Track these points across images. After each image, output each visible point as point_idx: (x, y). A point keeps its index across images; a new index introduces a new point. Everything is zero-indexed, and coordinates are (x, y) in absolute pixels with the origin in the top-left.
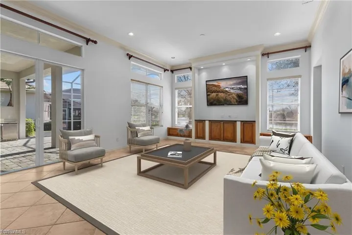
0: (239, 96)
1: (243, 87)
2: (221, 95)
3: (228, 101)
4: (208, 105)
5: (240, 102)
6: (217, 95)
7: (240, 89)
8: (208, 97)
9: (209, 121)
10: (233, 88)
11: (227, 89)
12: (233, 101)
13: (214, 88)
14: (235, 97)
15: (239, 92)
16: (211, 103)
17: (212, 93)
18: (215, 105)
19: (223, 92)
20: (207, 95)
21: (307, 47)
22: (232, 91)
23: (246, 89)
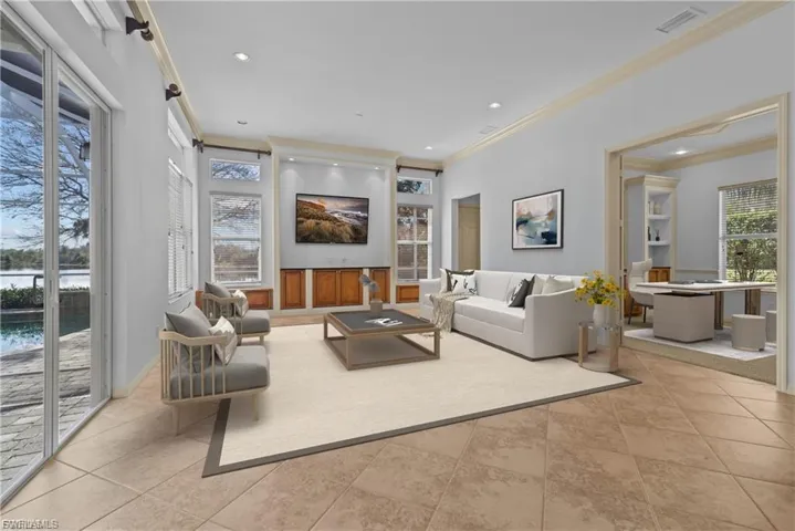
0: (354, 229)
1: (362, 215)
2: (326, 224)
3: (337, 236)
4: (297, 242)
5: (355, 239)
6: (317, 224)
7: (358, 217)
8: (300, 226)
9: (314, 269)
10: (346, 215)
11: (336, 215)
12: (346, 237)
13: (311, 211)
14: (349, 230)
15: (356, 222)
16: (303, 237)
17: (308, 218)
18: (312, 242)
19: (328, 218)
20: (298, 223)
21: (438, 172)
22: (344, 219)
23: (366, 218)
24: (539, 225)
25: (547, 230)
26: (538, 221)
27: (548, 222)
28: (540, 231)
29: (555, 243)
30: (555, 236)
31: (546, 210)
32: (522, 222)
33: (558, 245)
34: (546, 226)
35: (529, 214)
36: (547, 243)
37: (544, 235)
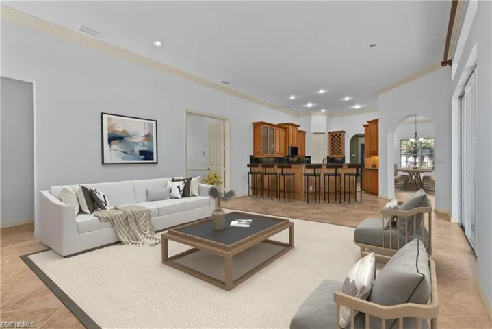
24: (137, 143)
25: (145, 149)
26: (136, 141)
27: (146, 143)
28: (137, 149)
29: (153, 160)
30: (152, 154)
31: (144, 132)
32: (115, 138)
33: (155, 161)
34: (144, 146)
35: (125, 131)
36: (145, 160)
37: (141, 153)
